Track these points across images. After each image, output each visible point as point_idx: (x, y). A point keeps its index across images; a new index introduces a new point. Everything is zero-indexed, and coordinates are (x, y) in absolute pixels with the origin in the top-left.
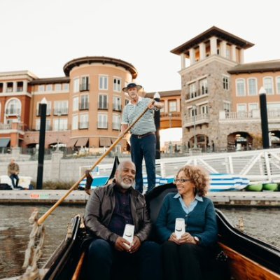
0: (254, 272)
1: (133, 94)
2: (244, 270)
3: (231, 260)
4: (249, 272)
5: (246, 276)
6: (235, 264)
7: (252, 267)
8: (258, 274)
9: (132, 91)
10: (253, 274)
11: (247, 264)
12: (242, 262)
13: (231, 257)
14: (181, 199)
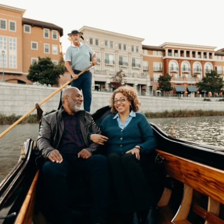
0: (189, 168)
1: (76, 40)
2: (179, 168)
3: (167, 161)
4: (183, 169)
5: (181, 172)
6: (170, 164)
7: (187, 164)
8: (192, 169)
9: (76, 37)
10: (187, 170)
11: (182, 162)
12: (177, 162)
13: (167, 159)
14: (118, 119)
